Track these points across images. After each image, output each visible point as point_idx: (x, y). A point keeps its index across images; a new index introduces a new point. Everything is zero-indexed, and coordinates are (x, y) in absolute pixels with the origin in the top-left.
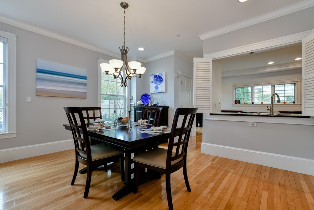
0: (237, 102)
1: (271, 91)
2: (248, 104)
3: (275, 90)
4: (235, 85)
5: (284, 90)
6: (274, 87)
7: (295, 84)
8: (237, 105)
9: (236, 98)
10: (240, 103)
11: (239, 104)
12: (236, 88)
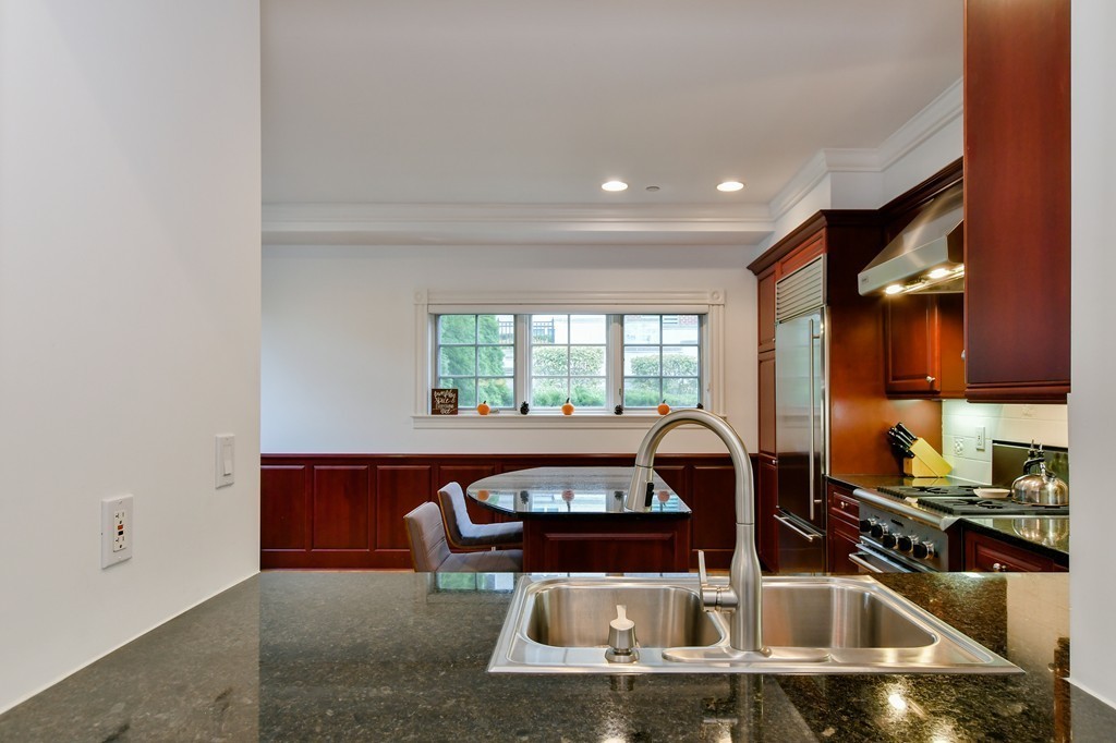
0: (445, 402)
1: (607, 345)
2: (502, 414)
3: (626, 343)
4: (429, 293)
5: (661, 346)
6: (617, 325)
7: (702, 316)
8: (444, 421)
9: (437, 379)
10: (456, 404)
11: (455, 411)
12: (437, 316)
